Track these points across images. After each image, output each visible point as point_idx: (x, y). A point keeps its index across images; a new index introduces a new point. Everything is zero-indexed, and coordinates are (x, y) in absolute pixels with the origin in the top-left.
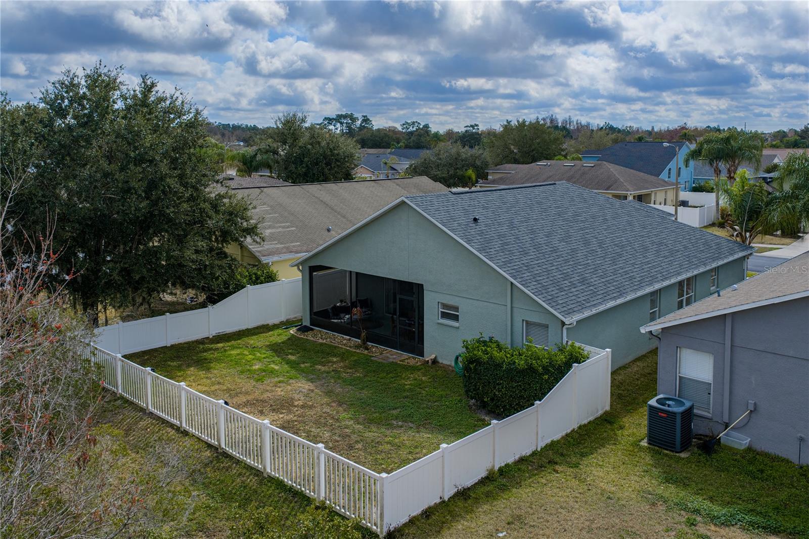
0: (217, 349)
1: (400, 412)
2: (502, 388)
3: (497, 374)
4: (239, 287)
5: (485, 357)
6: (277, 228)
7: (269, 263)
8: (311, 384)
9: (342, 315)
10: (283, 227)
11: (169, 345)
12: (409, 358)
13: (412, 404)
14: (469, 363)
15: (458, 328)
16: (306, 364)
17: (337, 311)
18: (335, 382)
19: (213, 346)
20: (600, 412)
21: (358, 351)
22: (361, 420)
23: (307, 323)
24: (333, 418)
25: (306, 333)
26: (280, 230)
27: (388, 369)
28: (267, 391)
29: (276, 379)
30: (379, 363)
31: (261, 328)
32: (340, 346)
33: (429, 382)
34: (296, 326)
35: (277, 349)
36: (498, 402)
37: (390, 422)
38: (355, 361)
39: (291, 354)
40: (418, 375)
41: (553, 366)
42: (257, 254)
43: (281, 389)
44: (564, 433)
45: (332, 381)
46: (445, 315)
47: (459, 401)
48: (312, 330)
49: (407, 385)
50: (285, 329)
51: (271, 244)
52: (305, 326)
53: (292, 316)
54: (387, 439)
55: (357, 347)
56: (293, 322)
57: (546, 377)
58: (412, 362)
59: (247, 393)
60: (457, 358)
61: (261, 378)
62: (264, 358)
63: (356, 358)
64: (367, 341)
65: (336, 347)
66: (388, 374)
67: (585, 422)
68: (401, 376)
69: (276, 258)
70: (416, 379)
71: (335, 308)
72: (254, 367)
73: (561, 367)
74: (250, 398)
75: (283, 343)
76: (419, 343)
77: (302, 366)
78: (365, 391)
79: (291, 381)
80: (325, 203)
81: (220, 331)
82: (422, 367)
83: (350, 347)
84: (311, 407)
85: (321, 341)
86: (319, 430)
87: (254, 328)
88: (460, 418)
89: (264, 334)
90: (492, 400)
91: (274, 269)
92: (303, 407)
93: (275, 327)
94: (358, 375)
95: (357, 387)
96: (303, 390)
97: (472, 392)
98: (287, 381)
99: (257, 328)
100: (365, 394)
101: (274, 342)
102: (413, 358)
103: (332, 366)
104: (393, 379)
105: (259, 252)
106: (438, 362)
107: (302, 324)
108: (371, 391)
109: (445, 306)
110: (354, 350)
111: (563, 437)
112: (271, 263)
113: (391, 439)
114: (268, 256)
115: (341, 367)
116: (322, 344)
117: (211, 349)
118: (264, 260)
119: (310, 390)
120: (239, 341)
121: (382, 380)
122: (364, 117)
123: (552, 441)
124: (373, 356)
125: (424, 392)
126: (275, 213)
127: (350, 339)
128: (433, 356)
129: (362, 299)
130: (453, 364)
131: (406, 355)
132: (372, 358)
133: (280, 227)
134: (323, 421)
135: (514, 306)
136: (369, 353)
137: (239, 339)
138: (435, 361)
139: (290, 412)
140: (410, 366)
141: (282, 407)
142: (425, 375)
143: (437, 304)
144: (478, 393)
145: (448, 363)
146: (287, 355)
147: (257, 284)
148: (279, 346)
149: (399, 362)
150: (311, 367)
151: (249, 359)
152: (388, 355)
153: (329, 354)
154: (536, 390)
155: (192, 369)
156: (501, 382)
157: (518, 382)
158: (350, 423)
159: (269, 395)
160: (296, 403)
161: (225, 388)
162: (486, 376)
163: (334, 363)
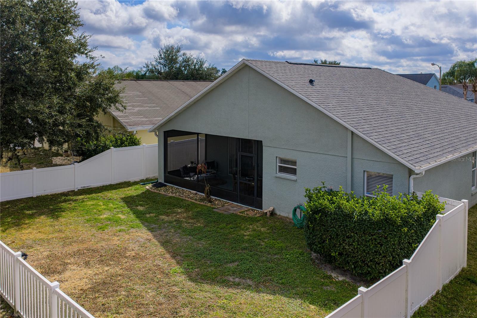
0: (76, 200)
1: (238, 265)
2: (354, 241)
3: (347, 226)
4: (105, 148)
5: (332, 207)
6: (145, 107)
7: (134, 131)
8: (150, 233)
9: (192, 174)
10: (150, 107)
11: (35, 196)
12: (249, 210)
13: (251, 256)
14: (314, 213)
15: (296, 181)
16: (151, 215)
17: (187, 171)
18: (175, 231)
19: (75, 198)
20: (459, 270)
21: (202, 203)
22: (194, 275)
23: (161, 180)
24: (163, 272)
25: (159, 189)
26: (147, 108)
27: (227, 219)
28: (104, 240)
29: (118, 228)
30: (220, 214)
31: (122, 184)
32: (187, 199)
33: (268, 233)
34: (152, 183)
35: (129, 201)
36: (348, 257)
37: (226, 278)
38: (198, 212)
39: (141, 205)
40: (257, 226)
41: (411, 217)
42: (124, 124)
43: (118, 238)
44: (429, 297)
45: (172, 231)
46: (282, 169)
47: (300, 254)
48: (165, 186)
49: (246, 236)
50: (142, 185)
51: (137, 118)
52: (160, 183)
53: (151, 175)
54: (220, 302)
55: (202, 200)
56: (152, 180)
57: (406, 229)
58: (251, 214)
59: (82, 242)
60: (295, 210)
61: (103, 226)
62: (115, 208)
63: (199, 209)
64: (211, 195)
65: (182, 200)
66: (227, 224)
67: (447, 281)
68: (240, 227)
69: (139, 128)
70: (255, 230)
71: (185, 167)
72: (101, 217)
73: (421, 218)
74: (82, 247)
75: (137, 196)
76: (257, 197)
77: (148, 216)
78: (203, 242)
79: (132, 230)
80: (185, 93)
81: (86, 186)
82: (260, 218)
83: (196, 200)
84: (142, 259)
85: (171, 195)
86: (143, 287)
87: (117, 184)
88: (305, 273)
89: (123, 189)
90: (340, 254)
91: (138, 136)
92: (134, 258)
93: (136, 183)
94: (199, 225)
95: (195, 237)
96: (141, 240)
97: (316, 245)
98: (128, 230)
99: (119, 184)
100: (203, 244)
101: (129, 195)
102: (252, 210)
103: (176, 216)
104: (233, 230)
105: (127, 123)
106: (276, 214)
107: (157, 181)
108: (209, 242)
109: (283, 161)
110: (199, 203)
111: (429, 302)
112: (135, 132)
113: (225, 301)
114: (134, 125)
115: (184, 218)
116: (171, 197)
117: (72, 200)
118: (129, 129)
119: (147, 239)
120: (99, 194)
121: (222, 231)
122: (224, 69)
123: (420, 308)
124: (215, 208)
125: (263, 243)
126: (145, 97)
127: (196, 194)
128: (271, 209)
129: (209, 161)
130: (291, 216)
131: (245, 207)
132: (214, 210)
133: (147, 106)
134: (150, 275)
135: (355, 156)
136: (212, 205)
137: (100, 193)
138: (273, 213)
139: (119, 263)
140: (249, 217)
141: (113, 257)
142: (263, 227)
143: (275, 158)
144: (323, 247)
145: (285, 215)
146: (137, 206)
147: (122, 147)
148: (133, 198)
149: (239, 214)
150: (155, 217)
151: (100, 209)
152: (229, 207)
153: (175, 205)
154: (394, 244)
155: (42, 217)
156: (352, 234)
157: (372, 235)
158: (181, 279)
159: (103, 244)
160: (128, 254)
161: (63, 236)
162: (334, 227)
163: (178, 213)
